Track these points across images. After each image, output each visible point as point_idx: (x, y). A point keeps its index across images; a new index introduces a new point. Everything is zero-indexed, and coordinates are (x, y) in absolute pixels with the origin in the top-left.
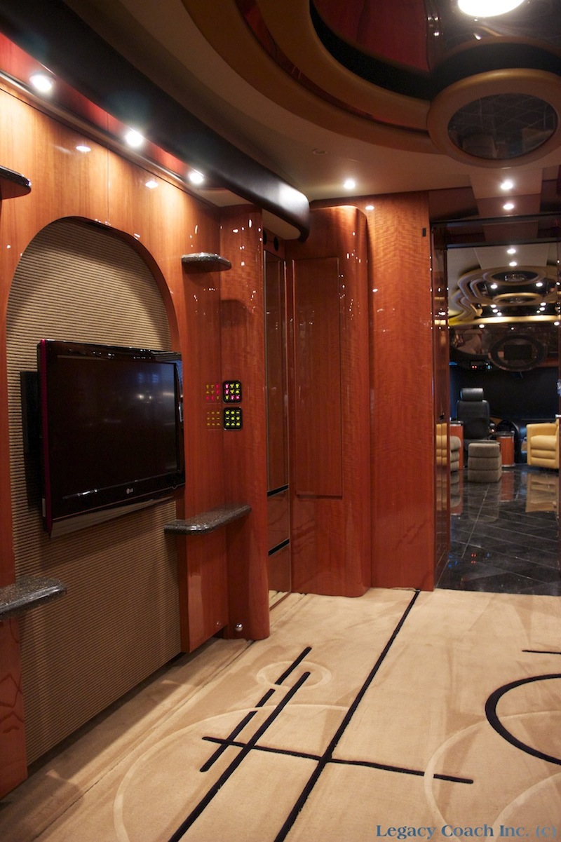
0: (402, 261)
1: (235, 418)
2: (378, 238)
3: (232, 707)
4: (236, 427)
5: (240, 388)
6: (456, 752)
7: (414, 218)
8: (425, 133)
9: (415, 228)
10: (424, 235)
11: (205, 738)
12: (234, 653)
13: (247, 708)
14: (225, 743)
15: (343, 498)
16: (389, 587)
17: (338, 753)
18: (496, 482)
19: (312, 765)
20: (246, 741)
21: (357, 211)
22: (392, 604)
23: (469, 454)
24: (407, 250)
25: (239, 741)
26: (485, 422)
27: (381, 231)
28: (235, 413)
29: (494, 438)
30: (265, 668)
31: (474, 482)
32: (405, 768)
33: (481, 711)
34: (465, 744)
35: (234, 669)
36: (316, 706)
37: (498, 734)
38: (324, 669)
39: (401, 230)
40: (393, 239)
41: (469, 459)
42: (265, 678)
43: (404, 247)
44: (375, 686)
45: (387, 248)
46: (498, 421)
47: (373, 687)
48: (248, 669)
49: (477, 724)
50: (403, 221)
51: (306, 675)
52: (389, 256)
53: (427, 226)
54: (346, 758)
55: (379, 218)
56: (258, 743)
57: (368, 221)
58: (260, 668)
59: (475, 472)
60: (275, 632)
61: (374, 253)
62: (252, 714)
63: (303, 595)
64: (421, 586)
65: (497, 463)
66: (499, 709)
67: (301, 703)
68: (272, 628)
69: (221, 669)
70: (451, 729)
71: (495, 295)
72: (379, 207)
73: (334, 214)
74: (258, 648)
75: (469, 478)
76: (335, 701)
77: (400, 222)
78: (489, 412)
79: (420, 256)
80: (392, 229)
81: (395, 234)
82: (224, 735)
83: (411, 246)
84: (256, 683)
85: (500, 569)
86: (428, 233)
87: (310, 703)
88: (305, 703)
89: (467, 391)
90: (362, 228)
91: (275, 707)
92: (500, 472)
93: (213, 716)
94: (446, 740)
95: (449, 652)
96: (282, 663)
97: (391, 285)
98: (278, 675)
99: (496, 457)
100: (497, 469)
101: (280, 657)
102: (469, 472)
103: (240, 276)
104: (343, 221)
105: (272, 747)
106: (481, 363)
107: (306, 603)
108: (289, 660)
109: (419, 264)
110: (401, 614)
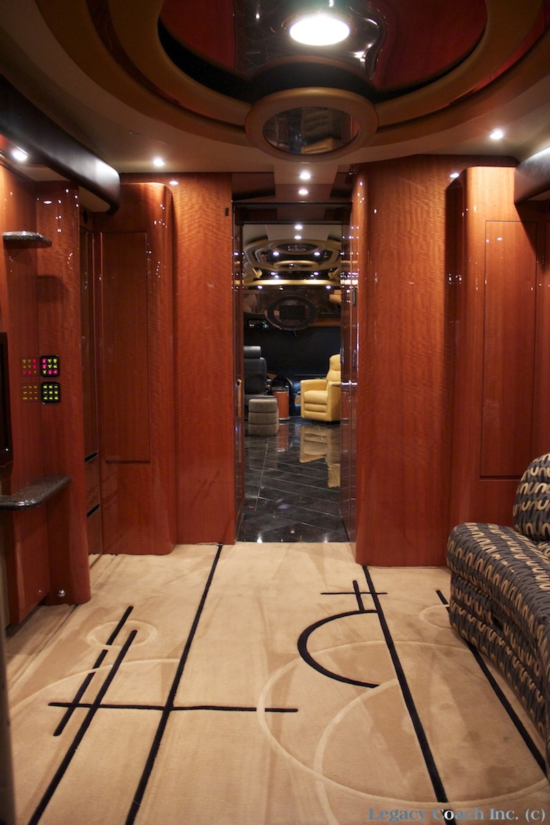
0: (205, 237)
1: (54, 392)
2: (182, 215)
3: (71, 671)
4: (54, 401)
5: (58, 363)
6: (281, 687)
7: (218, 198)
8: (242, 129)
9: (218, 207)
10: (227, 214)
11: (52, 704)
12: (60, 619)
13: (85, 670)
14: (72, 706)
15: (151, 464)
16: (194, 543)
17: (179, 700)
18: (275, 435)
19: (158, 714)
20: (92, 701)
21: (165, 188)
22: (199, 559)
23: (250, 409)
24: (210, 227)
25: (85, 703)
26: (262, 378)
27: (186, 208)
28: (53, 387)
29: (270, 393)
30: (93, 631)
31: (254, 436)
32: (240, 706)
33: (294, 650)
34: (286, 680)
35: (64, 634)
36: (149, 661)
37: (312, 668)
38: (150, 626)
39: (205, 208)
40: (197, 216)
41: (250, 414)
42: (95, 639)
43: (208, 225)
44: (199, 637)
45: (191, 225)
46: (274, 376)
47: (197, 639)
48: (77, 633)
49: (292, 662)
50: (207, 200)
51: (134, 634)
52: (193, 232)
53: (230, 206)
54: (187, 705)
55: (185, 195)
56: (103, 702)
57: (174, 198)
58: (88, 631)
59: (255, 426)
60: (95, 594)
61: (179, 229)
62: (91, 676)
63: (114, 556)
64: (223, 540)
65: (275, 417)
66: (310, 647)
67: (136, 660)
68: (93, 591)
69: (50, 635)
70: (272, 668)
71: (276, 261)
72: (184, 185)
73: (143, 189)
74: (82, 613)
75: (249, 432)
76: (166, 655)
77: (204, 200)
78: (266, 369)
79: (223, 234)
80: (197, 207)
81: (200, 212)
82: (69, 697)
83: (214, 224)
84: (88, 646)
85: (291, 520)
86: (230, 213)
87: (143, 659)
88: (139, 659)
89: (246, 348)
90: (168, 203)
91: (111, 666)
92: (278, 425)
93: (53, 682)
94: (269, 678)
95: (258, 600)
96: (108, 624)
97: (194, 261)
98: (107, 636)
99: (275, 412)
100: (275, 423)
101: (106, 618)
102: (249, 425)
103: (57, 252)
104: (151, 197)
105: (117, 704)
106: (258, 321)
107: (119, 564)
108: (114, 620)
109: (222, 241)
110: (210, 568)
